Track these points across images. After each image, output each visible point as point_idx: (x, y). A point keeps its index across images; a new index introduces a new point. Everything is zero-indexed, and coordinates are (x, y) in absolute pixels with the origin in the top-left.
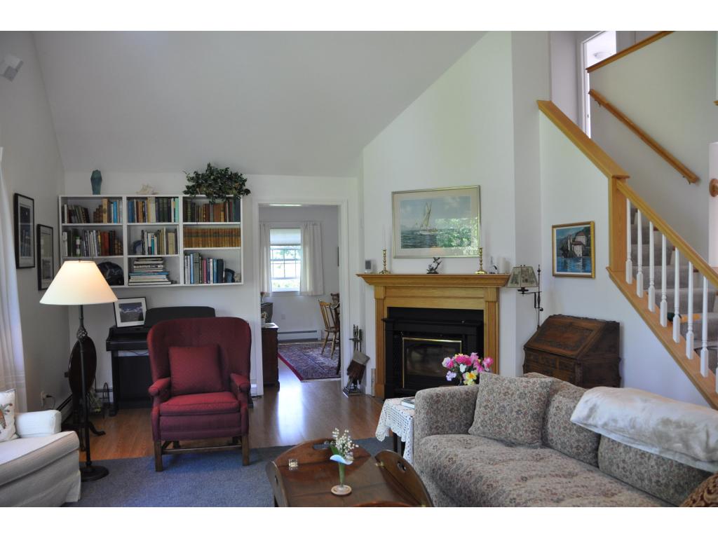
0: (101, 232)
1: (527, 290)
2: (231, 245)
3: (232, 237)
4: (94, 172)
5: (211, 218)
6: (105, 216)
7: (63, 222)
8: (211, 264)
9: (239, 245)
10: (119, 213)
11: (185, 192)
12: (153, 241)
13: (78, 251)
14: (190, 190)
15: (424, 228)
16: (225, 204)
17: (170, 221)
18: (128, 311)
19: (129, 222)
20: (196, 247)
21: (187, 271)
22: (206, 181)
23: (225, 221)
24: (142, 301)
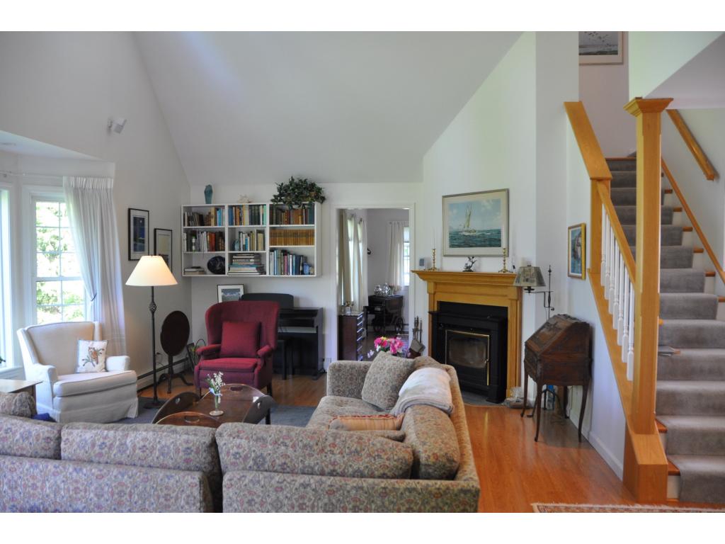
0: (210, 233)
1: (533, 290)
2: (308, 243)
3: (308, 237)
4: (207, 187)
5: (291, 222)
6: (213, 220)
7: (184, 225)
8: (291, 260)
9: (313, 244)
10: (222, 218)
11: (272, 200)
12: (246, 240)
13: (194, 248)
14: (276, 199)
15: (466, 229)
16: (302, 210)
17: (259, 224)
18: (228, 295)
19: (229, 225)
20: (279, 245)
21: (272, 264)
22: (286, 192)
23: (302, 223)
24: (241, 288)
